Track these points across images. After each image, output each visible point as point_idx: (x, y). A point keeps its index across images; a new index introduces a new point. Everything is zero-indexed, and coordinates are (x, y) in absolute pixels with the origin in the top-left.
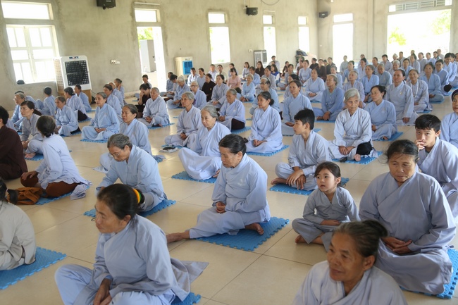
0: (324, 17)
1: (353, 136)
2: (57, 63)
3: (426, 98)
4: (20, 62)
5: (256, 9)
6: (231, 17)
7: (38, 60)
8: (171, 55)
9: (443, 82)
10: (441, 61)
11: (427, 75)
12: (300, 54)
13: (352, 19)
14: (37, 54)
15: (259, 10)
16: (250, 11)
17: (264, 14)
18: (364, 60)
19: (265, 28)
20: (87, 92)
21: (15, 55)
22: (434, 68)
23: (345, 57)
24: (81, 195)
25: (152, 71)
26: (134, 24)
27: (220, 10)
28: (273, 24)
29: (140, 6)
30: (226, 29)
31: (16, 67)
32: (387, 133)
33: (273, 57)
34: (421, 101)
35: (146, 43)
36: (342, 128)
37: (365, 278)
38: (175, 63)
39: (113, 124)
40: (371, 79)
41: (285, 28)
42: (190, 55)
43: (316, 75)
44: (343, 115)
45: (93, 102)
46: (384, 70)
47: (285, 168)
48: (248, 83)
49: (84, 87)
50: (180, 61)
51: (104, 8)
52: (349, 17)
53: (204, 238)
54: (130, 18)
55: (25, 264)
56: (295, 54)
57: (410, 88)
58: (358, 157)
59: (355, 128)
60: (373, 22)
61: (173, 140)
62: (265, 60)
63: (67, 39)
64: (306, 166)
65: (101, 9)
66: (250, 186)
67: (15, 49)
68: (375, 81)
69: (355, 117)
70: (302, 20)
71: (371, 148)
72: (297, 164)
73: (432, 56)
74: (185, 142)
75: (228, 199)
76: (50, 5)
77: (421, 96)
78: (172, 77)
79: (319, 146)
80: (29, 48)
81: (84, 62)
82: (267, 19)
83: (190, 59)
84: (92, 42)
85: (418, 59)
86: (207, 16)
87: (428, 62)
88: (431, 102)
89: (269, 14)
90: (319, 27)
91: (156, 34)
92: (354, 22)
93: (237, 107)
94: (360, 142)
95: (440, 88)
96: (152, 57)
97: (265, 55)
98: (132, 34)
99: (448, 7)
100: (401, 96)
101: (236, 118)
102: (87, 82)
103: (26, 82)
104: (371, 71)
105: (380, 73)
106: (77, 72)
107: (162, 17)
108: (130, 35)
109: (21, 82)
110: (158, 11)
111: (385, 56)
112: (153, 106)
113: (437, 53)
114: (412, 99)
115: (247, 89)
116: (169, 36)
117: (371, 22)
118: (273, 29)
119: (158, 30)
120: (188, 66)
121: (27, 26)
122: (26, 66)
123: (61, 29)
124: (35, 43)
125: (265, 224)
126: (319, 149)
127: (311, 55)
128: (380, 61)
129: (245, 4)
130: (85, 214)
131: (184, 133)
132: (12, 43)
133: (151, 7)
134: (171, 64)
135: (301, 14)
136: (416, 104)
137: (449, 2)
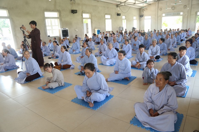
0: (142, 17)
1: (154, 54)
2: (60, 30)
3: (176, 43)
4: (49, 30)
5: (120, 14)
6: (112, 16)
7: (54, 29)
8: (93, 28)
9: (180, 39)
10: (180, 32)
11: (176, 36)
12: (134, 29)
13: (150, 18)
14: (54, 28)
15: (121, 14)
16: (118, 15)
17: (123, 15)
18: (155, 31)
19: (123, 20)
20: (68, 39)
21: (48, 28)
22: (178, 34)
23: (149, 30)
24: (73, 68)
25: (87, 33)
26: (83, 18)
27: (109, 14)
28: (125, 19)
29: (85, 13)
30: (111, 20)
31: (48, 31)
32: (164, 53)
33: (126, 29)
34: (174, 44)
35: (86, 24)
36: (151, 51)
37: (165, 87)
38: (94, 31)
39: (78, 48)
40: (158, 37)
41: (129, 20)
42: (99, 28)
43: (140, 35)
44: (151, 47)
45: (70, 42)
46: (162, 34)
47: (134, 62)
48: (119, 37)
49: (68, 38)
50: (96, 30)
51: (74, 13)
52: (150, 17)
53: (112, 81)
54: (81, 16)
55: (62, 86)
56: (132, 28)
57: (171, 40)
58: (156, 60)
59: (155, 51)
60: (158, 19)
61: (97, 54)
62: (123, 30)
63: (62, 23)
64: (141, 62)
65: (73, 14)
66: (126, 66)
67: (48, 26)
68: (159, 37)
69: (155, 48)
70: (135, 18)
71: (160, 57)
72: (138, 61)
73: (176, 30)
74: (101, 54)
75: (119, 70)
76: (58, 13)
77: (174, 42)
78: (94, 35)
79: (145, 56)
80: (52, 26)
81: (67, 30)
82: (124, 17)
83: (100, 29)
84: (70, 24)
85: (172, 31)
86: (105, 16)
87: (175, 32)
88: (177, 44)
89: (124, 15)
90: (140, 20)
91: (89, 21)
92: (151, 19)
93: (116, 44)
94: (156, 55)
95: (180, 40)
96: (87, 29)
97: (123, 29)
98: (82, 21)
99: (181, 15)
100: (168, 42)
101: (116, 47)
102: (68, 36)
103: (50, 36)
104: (158, 34)
105: (161, 35)
106: (65, 33)
107: (91, 16)
108: (81, 22)
109: (49, 36)
110: (90, 14)
111: (161, 30)
112: (90, 43)
113: (178, 29)
114: (172, 43)
115: (118, 39)
116: (93, 22)
117: (157, 19)
118: (125, 20)
119: (90, 20)
120: (99, 31)
121: (51, 19)
122: (50, 31)
123: (61, 20)
124: (53, 24)
125: (130, 78)
126: (145, 57)
127: (137, 29)
128: (160, 31)
129: (117, 12)
130: (75, 74)
131: (100, 52)
132: (47, 25)
133: (88, 13)
134: (93, 31)
135: (134, 16)
136: (172, 45)
137: (182, 13)
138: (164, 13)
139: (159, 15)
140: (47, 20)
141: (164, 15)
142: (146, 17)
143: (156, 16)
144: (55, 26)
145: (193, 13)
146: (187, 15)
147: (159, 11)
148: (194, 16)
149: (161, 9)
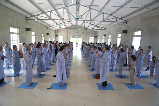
5: (49, 34)
13: (63, 37)
26: (31, 35)
27: (43, 33)
28: (50, 37)
29: (32, 31)
30: (44, 38)
76: (18, 29)
107: (35, 34)
129: (47, 32)
133: (34, 31)
137: (81, 37)
138: (72, 35)
139: (68, 36)
140: (11, 35)
141: (71, 36)
142: (59, 37)
143: (66, 36)
144: (15, 40)
145: (88, 37)
146: (84, 38)
147: (68, 34)
148: (88, 39)
149: (69, 33)
